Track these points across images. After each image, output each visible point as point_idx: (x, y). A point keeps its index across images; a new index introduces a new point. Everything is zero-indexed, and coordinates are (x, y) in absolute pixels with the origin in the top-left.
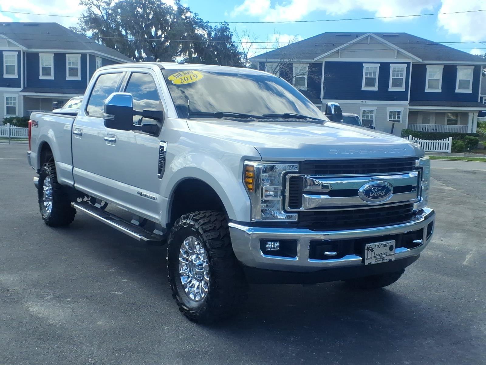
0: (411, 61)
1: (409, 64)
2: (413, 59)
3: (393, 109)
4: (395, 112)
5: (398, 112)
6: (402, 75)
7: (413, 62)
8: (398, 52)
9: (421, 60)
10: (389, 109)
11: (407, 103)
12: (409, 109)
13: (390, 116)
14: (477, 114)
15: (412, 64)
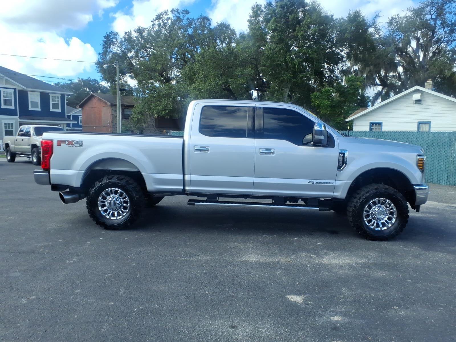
0: (17, 88)
1: (15, 89)
2: (18, 86)
3: (7, 122)
4: (9, 124)
5: (11, 123)
6: (11, 97)
7: (19, 88)
8: (6, 81)
9: (25, 88)
10: (4, 122)
11: (17, 117)
12: (19, 122)
13: (5, 127)
14: (66, 125)
15: (18, 90)
